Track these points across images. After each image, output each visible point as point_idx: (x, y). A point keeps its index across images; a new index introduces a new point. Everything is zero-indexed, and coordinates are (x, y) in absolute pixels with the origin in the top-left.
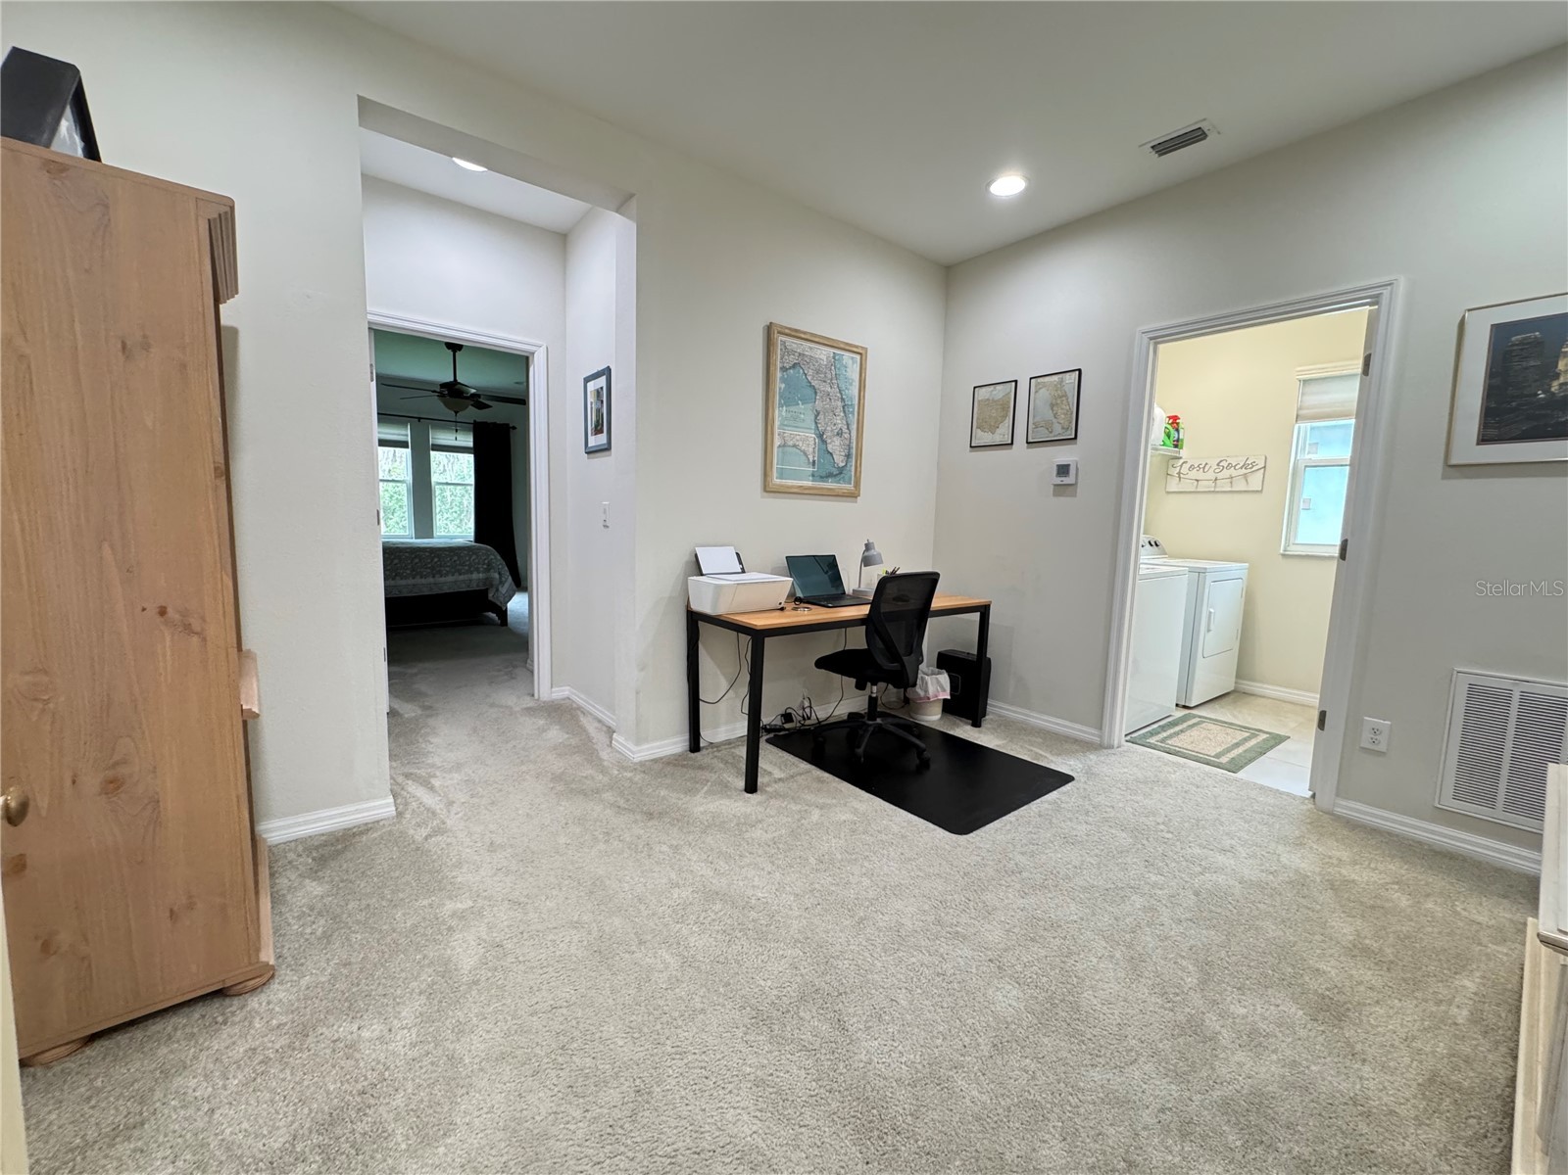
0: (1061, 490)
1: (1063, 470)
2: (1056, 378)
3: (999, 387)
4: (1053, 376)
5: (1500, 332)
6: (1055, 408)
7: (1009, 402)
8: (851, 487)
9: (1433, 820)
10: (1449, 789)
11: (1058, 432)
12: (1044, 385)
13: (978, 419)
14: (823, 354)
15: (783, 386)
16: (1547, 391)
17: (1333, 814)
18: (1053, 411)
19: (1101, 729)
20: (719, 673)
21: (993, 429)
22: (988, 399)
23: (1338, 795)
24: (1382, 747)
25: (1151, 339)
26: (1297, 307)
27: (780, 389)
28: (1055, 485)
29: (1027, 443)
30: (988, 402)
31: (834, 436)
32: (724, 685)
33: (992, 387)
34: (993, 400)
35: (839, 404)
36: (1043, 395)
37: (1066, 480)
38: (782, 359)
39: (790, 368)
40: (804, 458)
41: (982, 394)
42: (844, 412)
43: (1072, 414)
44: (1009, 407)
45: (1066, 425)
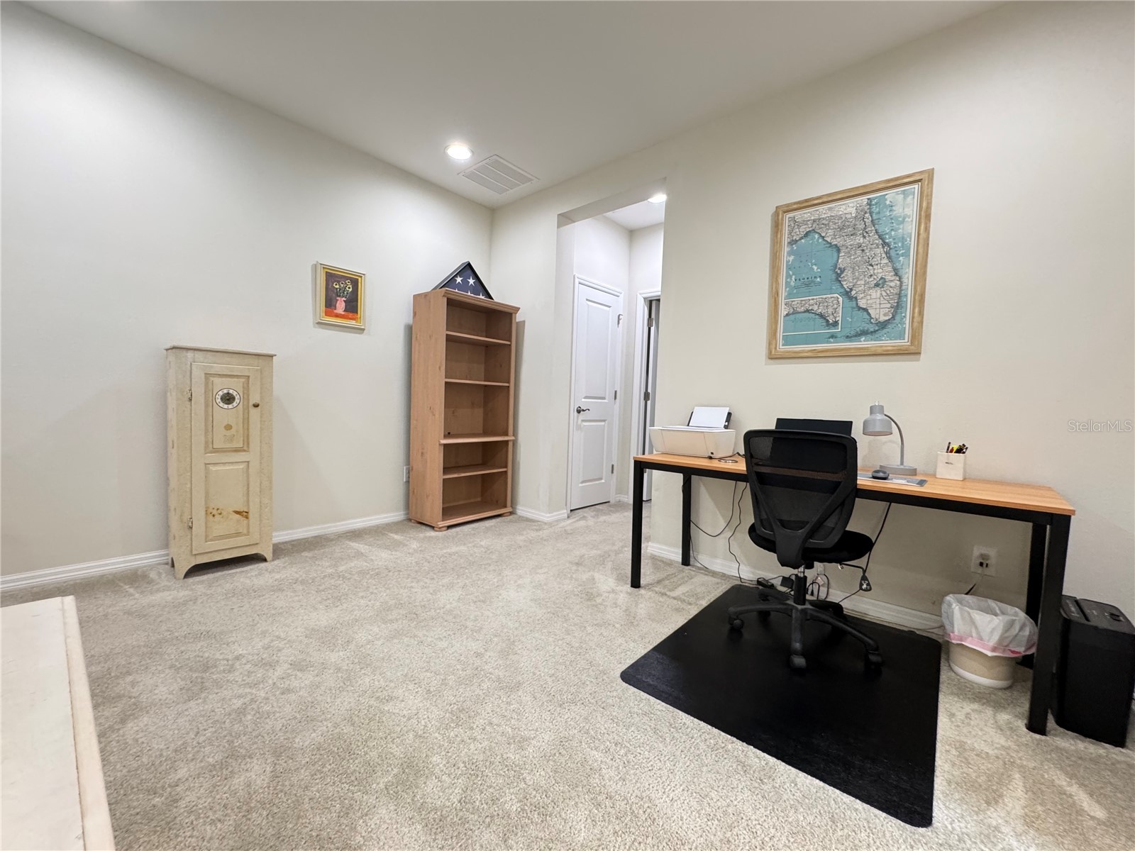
8: (905, 342)
14: (849, 208)
15: (792, 258)
20: (718, 512)
27: (788, 262)
31: (870, 288)
32: (722, 524)
35: (880, 251)
38: (790, 233)
39: (801, 238)
40: (822, 320)
42: (889, 258)
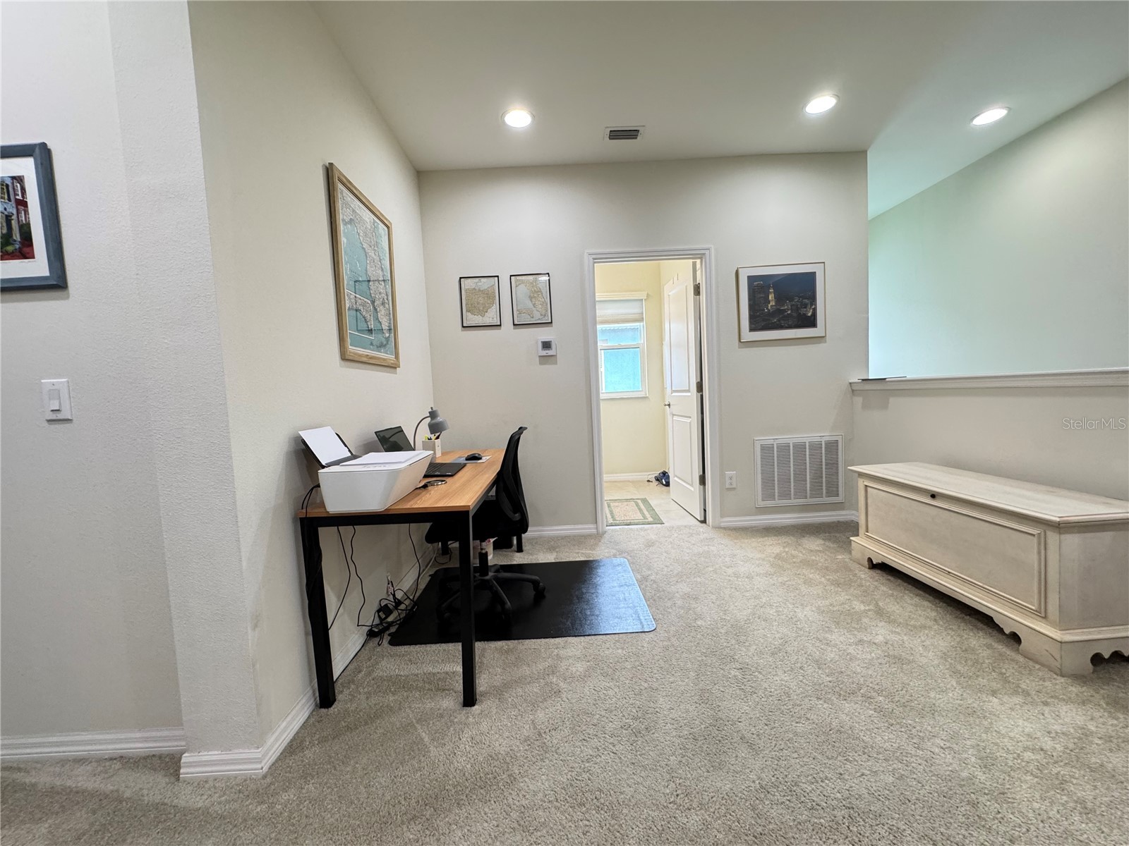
0: (544, 360)
1: (547, 345)
2: (531, 278)
3: (483, 280)
4: (529, 276)
5: (751, 279)
6: (533, 300)
7: (494, 293)
8: (394, 358)
9: (756, 514)
10: (760, 498)
11: (537, 318)
12: (523, 282)
13: (467, 304)
16: (767, 309)
17: (721, 528)
18: (532, 301)
19: (596, 523)
21: (483, 312)
22: (474, 289)
23: (721, 517)
24: (734, 486)
25: (594, 259)
26: (672, 253)
28: (540, 356)
29: (514, 325)
30: (473, 291)
33: (477, 279)
34: (479, 290)
36: (522, 291)
37: (550, 352)
41: (467, 284)
42: (384, 282)
43: (547, 305)
44: (495, 296)
45: (543, 312)
